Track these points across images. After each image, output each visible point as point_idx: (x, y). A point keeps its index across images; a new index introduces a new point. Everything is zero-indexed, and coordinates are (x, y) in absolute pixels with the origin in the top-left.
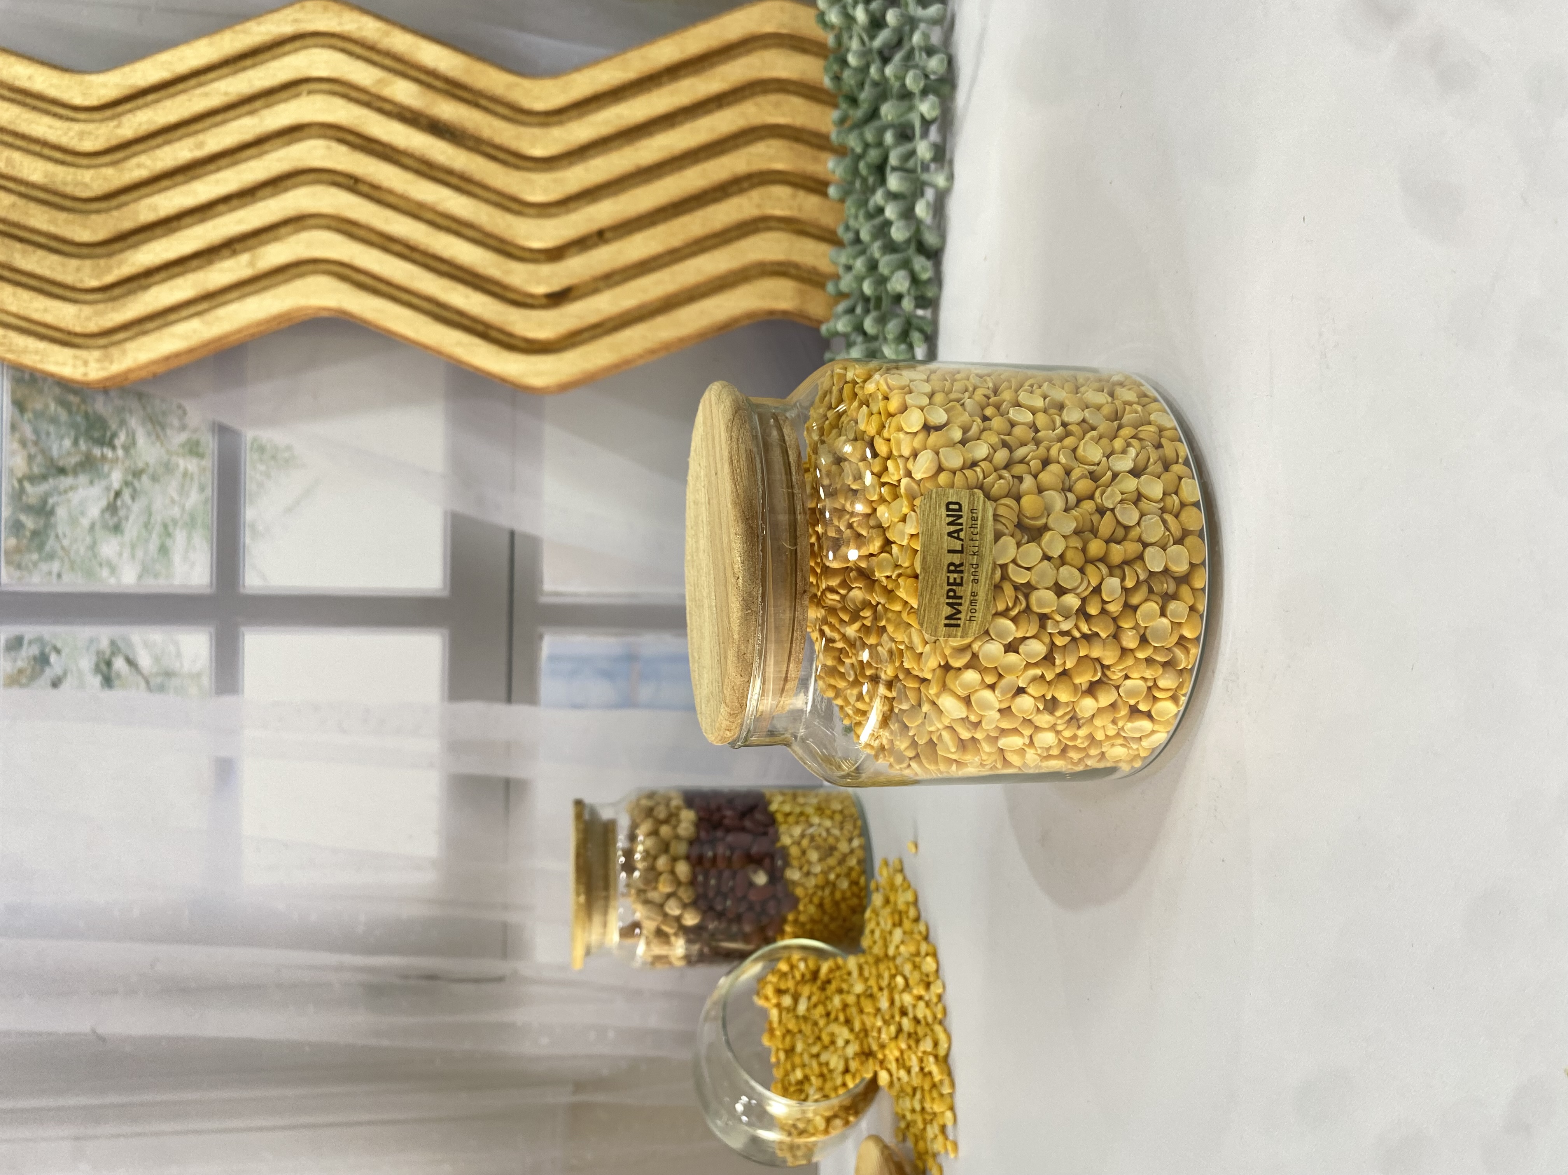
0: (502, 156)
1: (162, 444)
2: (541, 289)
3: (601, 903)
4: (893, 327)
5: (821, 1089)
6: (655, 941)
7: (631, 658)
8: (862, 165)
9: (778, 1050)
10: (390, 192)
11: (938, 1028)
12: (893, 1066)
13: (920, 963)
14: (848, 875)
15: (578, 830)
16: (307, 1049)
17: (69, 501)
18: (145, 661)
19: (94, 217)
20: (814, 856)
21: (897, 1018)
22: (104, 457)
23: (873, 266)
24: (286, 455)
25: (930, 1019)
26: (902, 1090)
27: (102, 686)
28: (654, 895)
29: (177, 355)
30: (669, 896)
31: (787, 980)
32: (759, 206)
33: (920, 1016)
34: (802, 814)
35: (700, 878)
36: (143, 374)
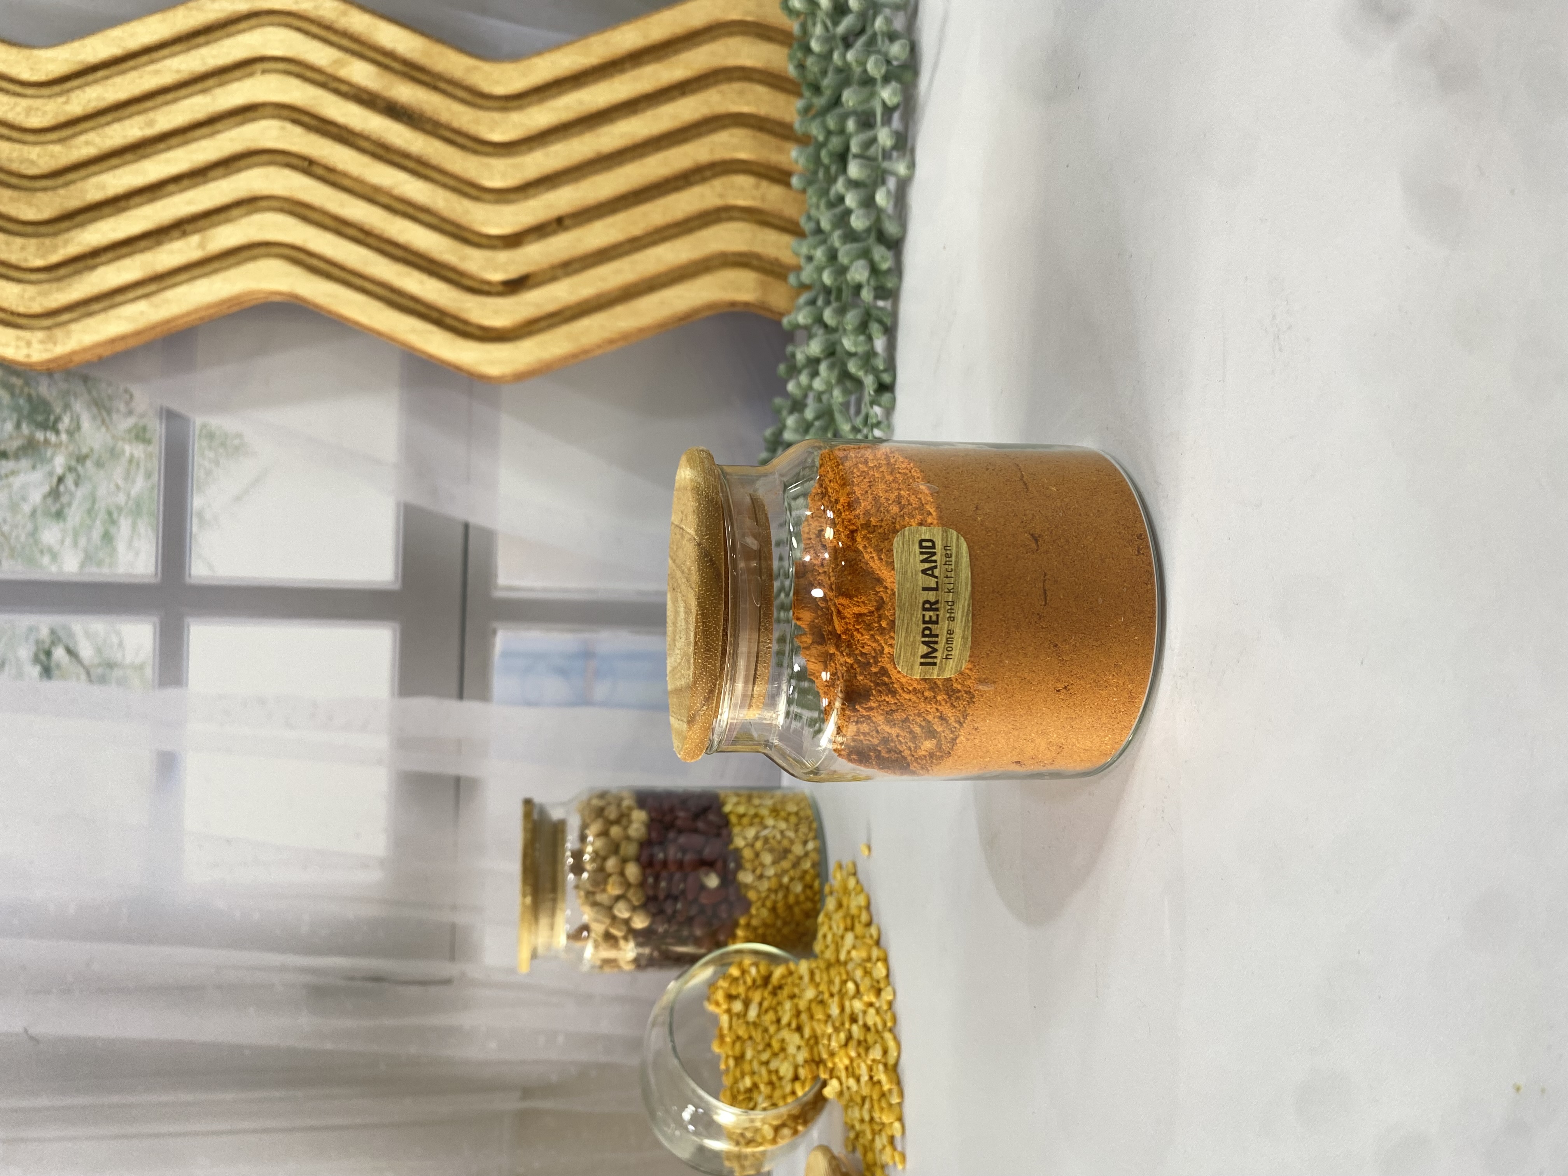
0: (460, 140)
1: (107, 428)
2: (497, 276)
3: (548, 904)
4: (852, 318)
5: (770, 1097)
6: (603, 945)
7: (587, 654)
8: (824, 154)
9: (727, 1057)
10: (345, 175)
11: (888, 1036)
12: (843, 1075)
13: (871, 968)
14: (802, 878)
15: (525, 830)
16: (247, 1052)
17: (10, 486)
18: (86, 652)
19: (39, 195)
20: (767, 858)
21: (847, 1025)
22: (47, 442)
23: (832, 256)
24: (236, 442)
25: (880, 1027)
26: (851, 1099)
27: (41, 675)
28: (601, 898)
29: (123, 338)
30: (618, 898)
31: (738, 985)
32: (721, 196)
33: (870, 1023)
34: (756, 815)
35: (651, 880)
36: (88, 356)
